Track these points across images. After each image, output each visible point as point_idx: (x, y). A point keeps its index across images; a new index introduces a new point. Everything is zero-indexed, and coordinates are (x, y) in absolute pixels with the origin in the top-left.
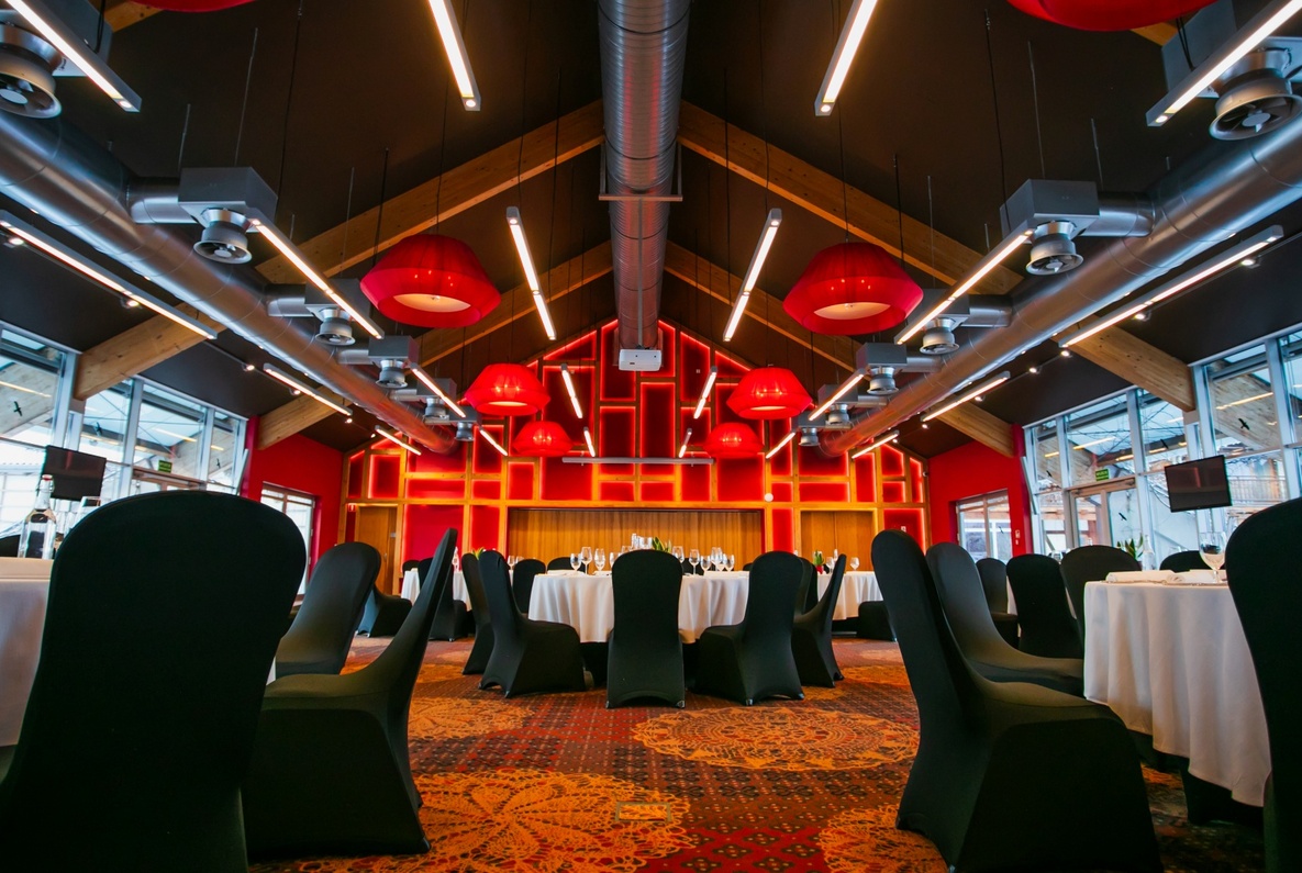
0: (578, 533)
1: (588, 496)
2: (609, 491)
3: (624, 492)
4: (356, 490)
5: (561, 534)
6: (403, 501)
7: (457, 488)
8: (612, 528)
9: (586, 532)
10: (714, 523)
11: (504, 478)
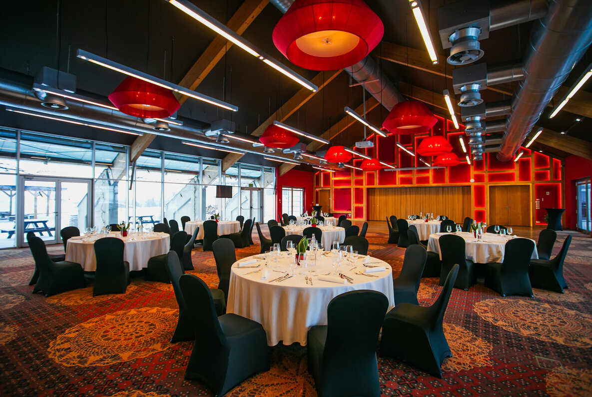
0: (394, 197)
1: (395, 184)
2: (403, 181)
3: (409, 181)
4: (318, 184)
5: (387, 197)
6: (332, 187)
7: (348, 182)
8: (406, 194)
9: (396, 196)
10: (449, 191)
11: (364, 178)
